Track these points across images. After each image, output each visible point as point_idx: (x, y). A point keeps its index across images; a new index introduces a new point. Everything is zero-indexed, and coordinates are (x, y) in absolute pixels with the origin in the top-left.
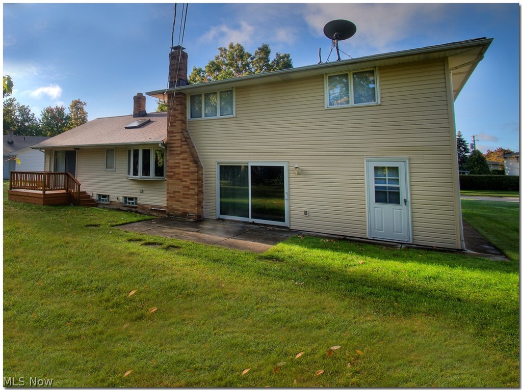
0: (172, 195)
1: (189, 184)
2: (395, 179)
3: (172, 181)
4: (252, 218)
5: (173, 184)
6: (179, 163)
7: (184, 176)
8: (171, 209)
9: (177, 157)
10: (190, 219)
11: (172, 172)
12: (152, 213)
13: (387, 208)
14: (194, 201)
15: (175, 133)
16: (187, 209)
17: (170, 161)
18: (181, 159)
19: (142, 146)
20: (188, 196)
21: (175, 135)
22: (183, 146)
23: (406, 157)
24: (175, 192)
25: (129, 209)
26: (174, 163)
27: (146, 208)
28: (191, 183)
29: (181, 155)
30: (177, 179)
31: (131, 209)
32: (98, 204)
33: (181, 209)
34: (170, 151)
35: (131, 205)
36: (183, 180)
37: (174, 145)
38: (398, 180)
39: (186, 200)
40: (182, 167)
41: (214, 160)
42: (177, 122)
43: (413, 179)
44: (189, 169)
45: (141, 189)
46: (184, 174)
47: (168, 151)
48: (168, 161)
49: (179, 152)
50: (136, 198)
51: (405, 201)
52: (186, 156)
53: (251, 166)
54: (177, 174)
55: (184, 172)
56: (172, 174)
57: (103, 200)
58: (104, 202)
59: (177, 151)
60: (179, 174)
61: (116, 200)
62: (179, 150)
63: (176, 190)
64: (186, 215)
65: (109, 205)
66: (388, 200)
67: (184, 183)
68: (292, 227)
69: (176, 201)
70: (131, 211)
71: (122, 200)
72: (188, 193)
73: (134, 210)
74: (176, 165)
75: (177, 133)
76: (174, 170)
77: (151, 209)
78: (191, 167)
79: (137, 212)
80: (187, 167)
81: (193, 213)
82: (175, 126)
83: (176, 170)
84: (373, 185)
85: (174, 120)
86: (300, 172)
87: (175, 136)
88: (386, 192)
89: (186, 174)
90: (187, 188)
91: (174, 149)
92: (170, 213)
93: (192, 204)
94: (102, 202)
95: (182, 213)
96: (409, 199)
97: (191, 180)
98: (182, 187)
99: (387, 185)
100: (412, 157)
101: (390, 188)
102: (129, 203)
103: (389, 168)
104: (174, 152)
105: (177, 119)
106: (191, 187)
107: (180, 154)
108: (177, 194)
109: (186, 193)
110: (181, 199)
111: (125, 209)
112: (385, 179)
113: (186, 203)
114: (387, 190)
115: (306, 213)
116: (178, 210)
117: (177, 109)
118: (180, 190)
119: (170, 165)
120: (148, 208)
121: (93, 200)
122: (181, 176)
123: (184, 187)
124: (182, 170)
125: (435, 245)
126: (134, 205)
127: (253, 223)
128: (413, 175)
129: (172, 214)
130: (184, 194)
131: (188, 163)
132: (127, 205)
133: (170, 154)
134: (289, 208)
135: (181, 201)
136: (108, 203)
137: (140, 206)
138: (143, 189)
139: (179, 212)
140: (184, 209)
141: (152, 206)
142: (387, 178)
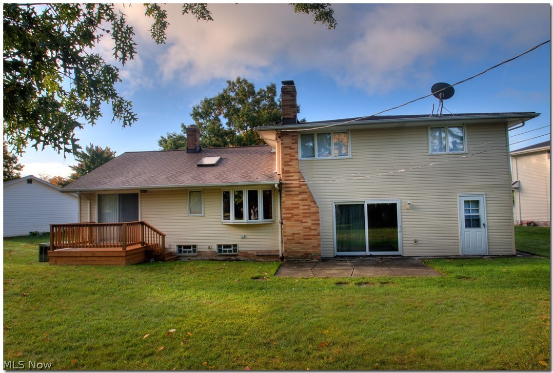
0: (291, 238)
1: (310, 224)
2: (475, 210)
3: (290, 223)
4: (369, 251)
5: (291, 226)
6: (298, 204)
7: (304, 217)
8: (290, 253)
9: (295, 198)
10: (312, 259)
11: (289, 214)
12: (258, 260)
13: (473, 231)
14: (316, 241)
15: (291, 173)
16: (309, 250)
17: (286, 202)
18: (301, 200)
19: (246, 187)
20: (310, 237)
21: (291, 174)
22: (302, 187)
23: (484, 193)
24: (294, 234)
25: (226, 258)
26: (292, 204)
27: (250, 254)
28: (312, 224)
29: (300, 196)
30: (296, 221)
31: (228, 257)
32: (179, 257)
33: (302, 250)
34: (286, 191)
35: (228, 253)
36: (304, 221)
37: (291, 185)
38: (478, 210)
39: (308, 241)
40: (300, 207)
41: (330, 200)
42: (293, 161)
43: (489, 209)
44: (310, 209)
45: (243, 234)
46: (304, 215)
47: (283, 191)
48: (284, 202)
49: (298, 193)
50: (235, 246)
51: (484, 224)
52: (306, 196)
53: (368, 204)
54: (296, 215)
55: (304, 213)
56: (290, 215)
57: (185, 252)
58: (187, 254)
59: (295, 191)
60: (298, 215)
61: (207, 250)
62: (298, 191)
63: (296, 232)
64: (308, 257)
65: (197, 256)
66: (471, 225)
67: (304, 224)
68: (405, 255)
69: (296, 243)
70: (230, 260)
71: (215, 249)
72: (310, 234)
73: (233, 258)
74: (295, 206)
75: (294, 173)
76: (292, 212)
77: (258, 255)
78: (312, 207)
79: (237, 260)
80: (307, 207)
81: (316, 254)
82: (291, 165)
83: (295, 212)
84: (463, 214)
85: (290, 159)
86: (412, 207)
87: (292, 176)
88: (470, 219)
89: (308, 215)
90: (308, 230)
91: (291, 189)
92: (289, 257)
93: (315, 245)
94: (183, 254)
95: (303, 254)
96: (486, 224)
97: (312, 220)
98: (302, 228)
99: (471, 214)
100: (488, 193)
101: (473, 216)
102: (225, 251)
103: (472, 201)
104: (291, 193)
105: (293, 158)
106: (312, 228)
107: (298, 195)
108: (296, 236)
109: (308, 234)
110: (301, 241)
111: (220, 258)
112: (469, 210)
113: (306, 245)
114: (471, 218)
115: (415, 241)
116: (299, 252)
117: (292, 147)
118: (300, 232)
119: (286, 206)
120: (253, 254)
121: (171, 254)
122: (300, 218)
123: (304, 228)
124: (301, 211)
125: (500, 254)
126: (233, 253)
127: (371, 256)
128: (489, 205)
129: (292, 257)
130: (304, 235)
131: (309, 204)
132: (223, 253)
133: (286, 195)
134: (402, 239)
135: (302, 243)
136: (195, 254)
137: (241, 253)
138: (246, 235)
139: (299, 254)
140: (305, 250)
141: (258, 252)
142: (471, 209)
